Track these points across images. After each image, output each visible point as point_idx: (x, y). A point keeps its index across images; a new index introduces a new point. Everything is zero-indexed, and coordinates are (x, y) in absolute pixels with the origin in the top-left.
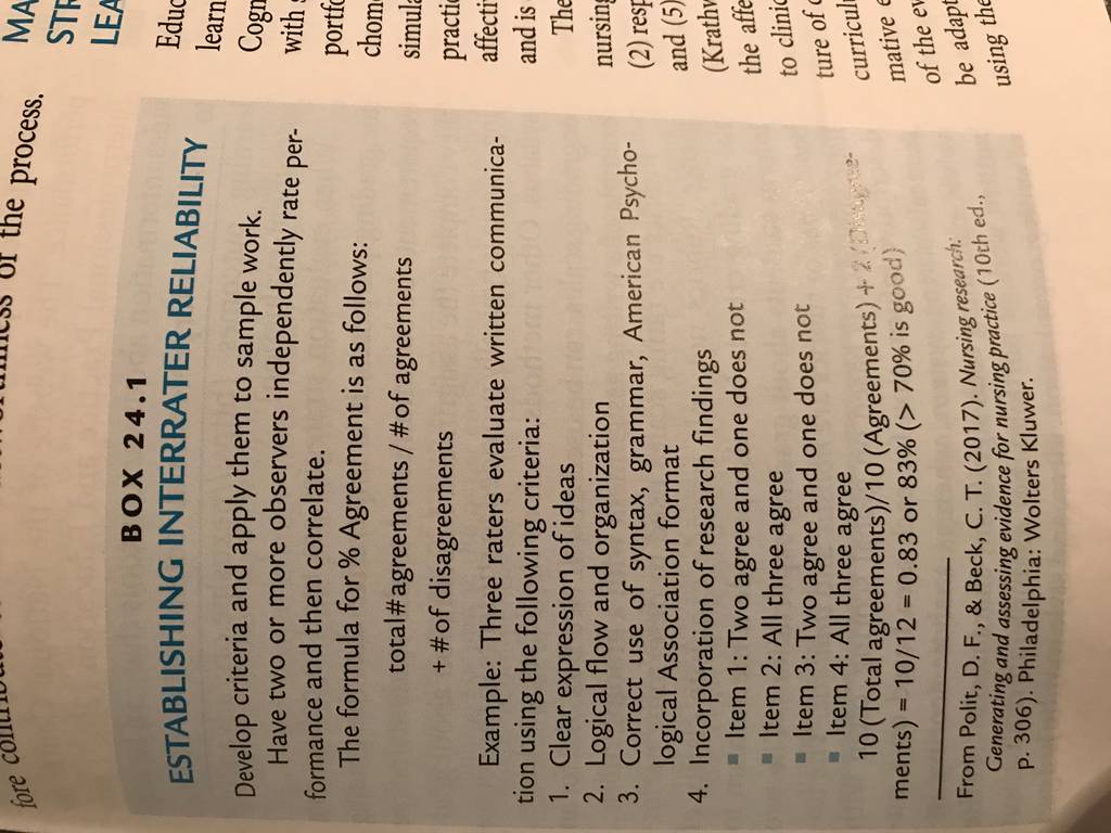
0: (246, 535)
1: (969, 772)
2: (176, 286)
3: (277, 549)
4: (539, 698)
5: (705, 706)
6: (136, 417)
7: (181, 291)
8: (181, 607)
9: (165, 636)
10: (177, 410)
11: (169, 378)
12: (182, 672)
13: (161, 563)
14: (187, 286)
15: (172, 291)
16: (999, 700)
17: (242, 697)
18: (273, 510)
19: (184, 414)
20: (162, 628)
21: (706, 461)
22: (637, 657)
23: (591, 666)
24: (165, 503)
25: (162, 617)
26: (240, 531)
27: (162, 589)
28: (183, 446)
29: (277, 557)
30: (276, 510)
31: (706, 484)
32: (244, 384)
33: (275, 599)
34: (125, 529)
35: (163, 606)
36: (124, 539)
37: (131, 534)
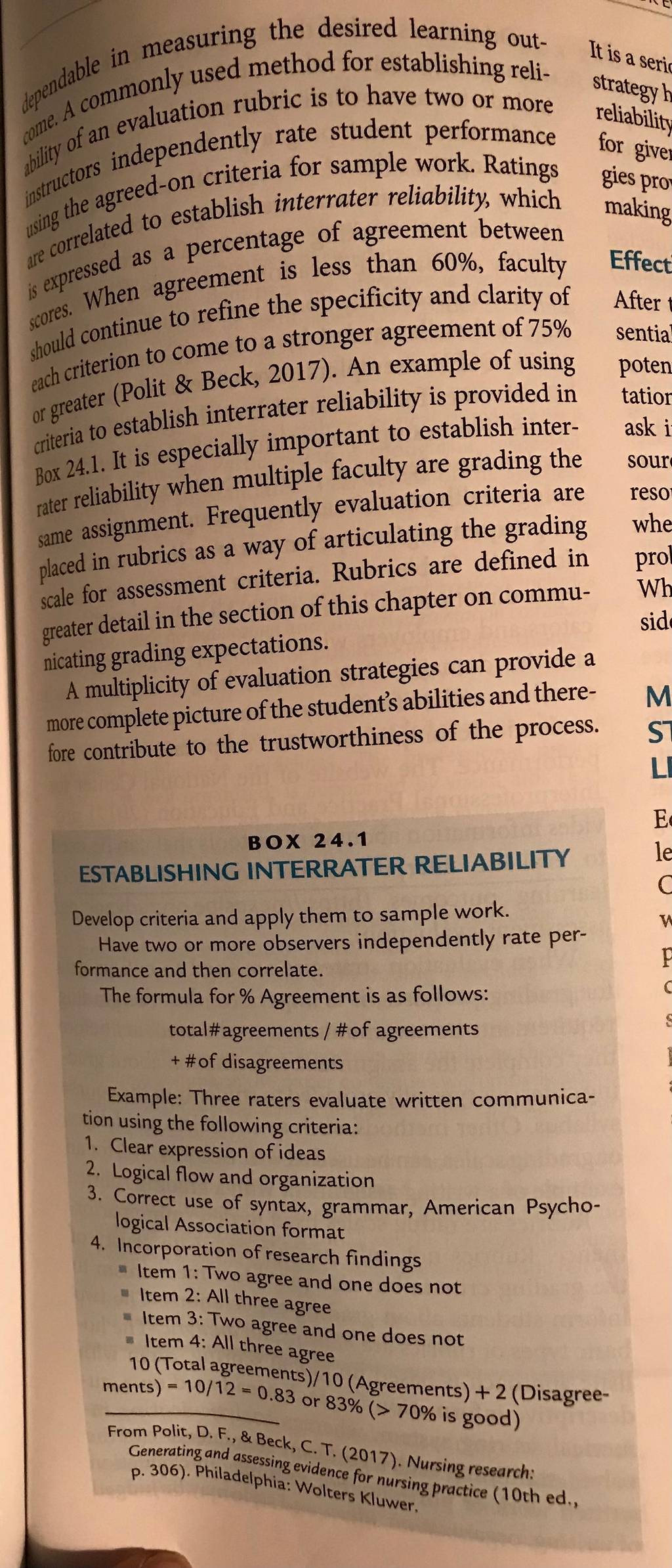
0: (258, 923)
1: (128, 1433)
2: (440, 860)
3: (251, 945)
4: (158, 1132)
5: (159, 1250)
6: (338, 841)
7: (436, 864)
8: (206, 879)
9: (185, 868)
10: (344, 870)
11: (368, 862)
12: (160, 880)
13: (235, 864)
14: (441, 867)
15: (435, 858)
16: (181, 1452)
17: (146, 921)
18: (278, 941)
19: (342, 875)
20: (190, 866)
21: (334, 1259)
22: (190, 1203)
23: (181, 1170)
24: (278, 866)
25: (198, 866)
26: (261, 919)
27: (217, 865)
28: (319, 876)
29: (245, 945)
30: (276, 944)
31: (317, 1259)
32: (367, 917)
33: (215, 944)
34: (257, 838)
35: (206, 866)
36: (250, 838)
37: (254, 843)
